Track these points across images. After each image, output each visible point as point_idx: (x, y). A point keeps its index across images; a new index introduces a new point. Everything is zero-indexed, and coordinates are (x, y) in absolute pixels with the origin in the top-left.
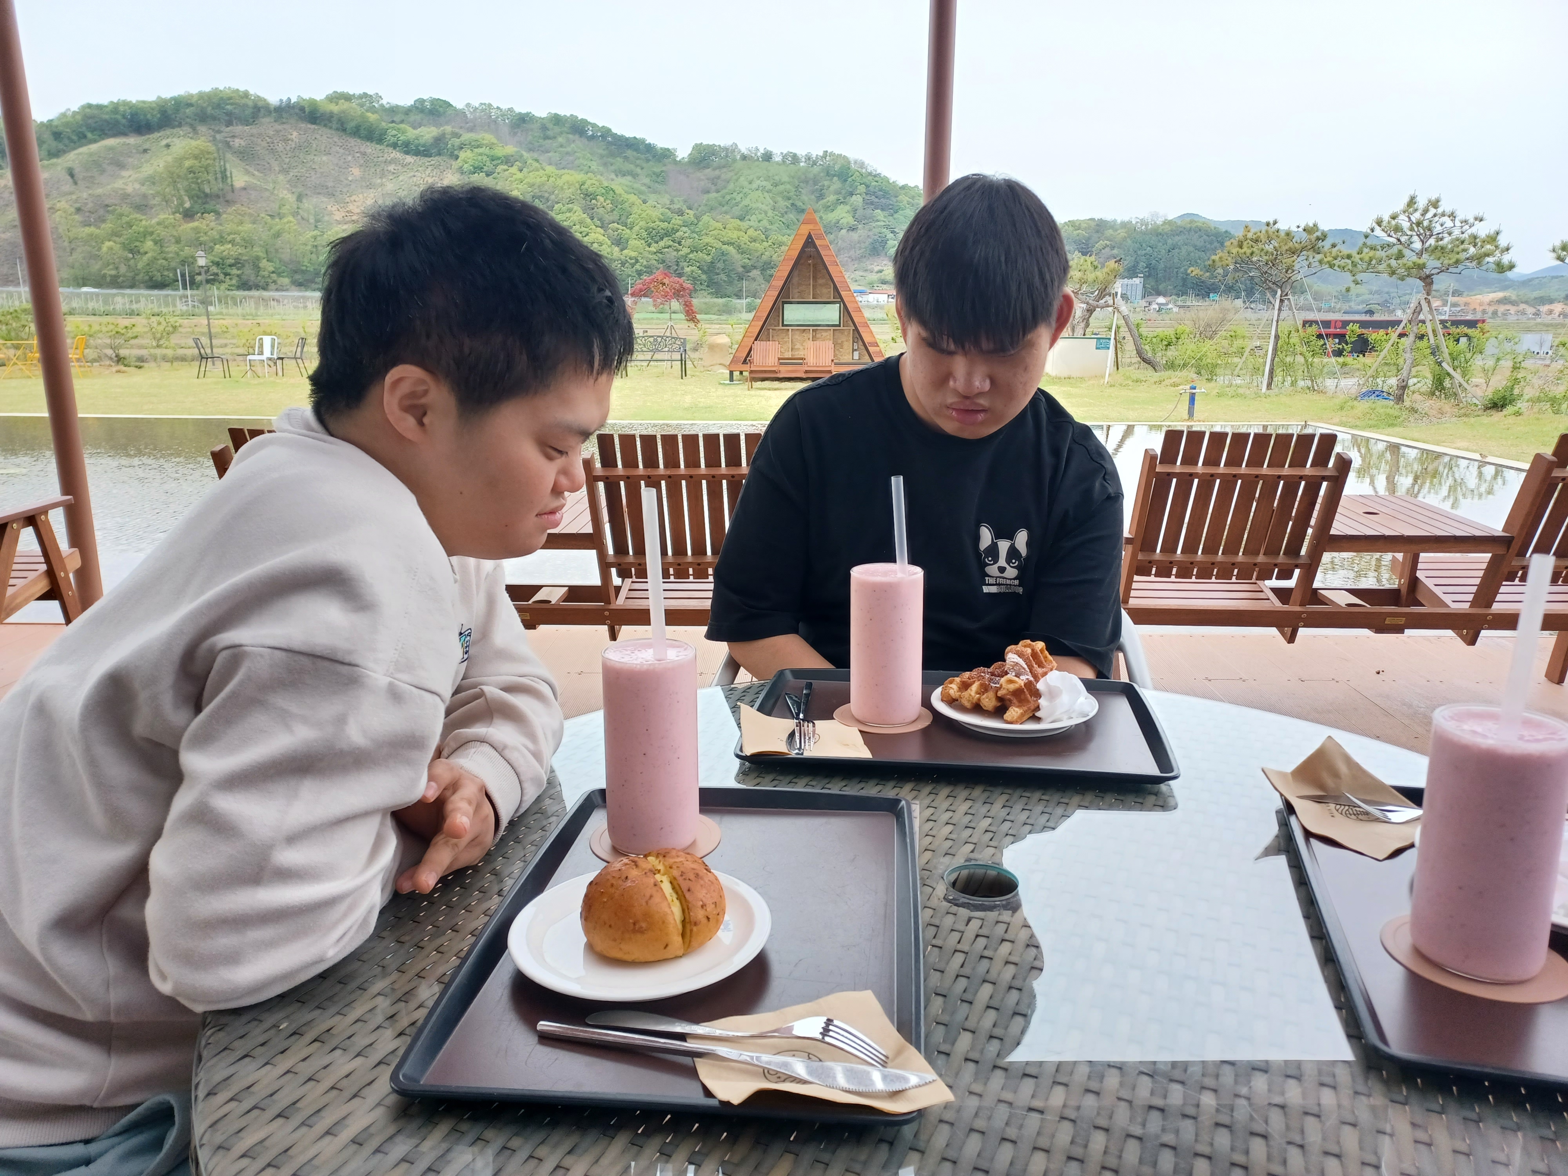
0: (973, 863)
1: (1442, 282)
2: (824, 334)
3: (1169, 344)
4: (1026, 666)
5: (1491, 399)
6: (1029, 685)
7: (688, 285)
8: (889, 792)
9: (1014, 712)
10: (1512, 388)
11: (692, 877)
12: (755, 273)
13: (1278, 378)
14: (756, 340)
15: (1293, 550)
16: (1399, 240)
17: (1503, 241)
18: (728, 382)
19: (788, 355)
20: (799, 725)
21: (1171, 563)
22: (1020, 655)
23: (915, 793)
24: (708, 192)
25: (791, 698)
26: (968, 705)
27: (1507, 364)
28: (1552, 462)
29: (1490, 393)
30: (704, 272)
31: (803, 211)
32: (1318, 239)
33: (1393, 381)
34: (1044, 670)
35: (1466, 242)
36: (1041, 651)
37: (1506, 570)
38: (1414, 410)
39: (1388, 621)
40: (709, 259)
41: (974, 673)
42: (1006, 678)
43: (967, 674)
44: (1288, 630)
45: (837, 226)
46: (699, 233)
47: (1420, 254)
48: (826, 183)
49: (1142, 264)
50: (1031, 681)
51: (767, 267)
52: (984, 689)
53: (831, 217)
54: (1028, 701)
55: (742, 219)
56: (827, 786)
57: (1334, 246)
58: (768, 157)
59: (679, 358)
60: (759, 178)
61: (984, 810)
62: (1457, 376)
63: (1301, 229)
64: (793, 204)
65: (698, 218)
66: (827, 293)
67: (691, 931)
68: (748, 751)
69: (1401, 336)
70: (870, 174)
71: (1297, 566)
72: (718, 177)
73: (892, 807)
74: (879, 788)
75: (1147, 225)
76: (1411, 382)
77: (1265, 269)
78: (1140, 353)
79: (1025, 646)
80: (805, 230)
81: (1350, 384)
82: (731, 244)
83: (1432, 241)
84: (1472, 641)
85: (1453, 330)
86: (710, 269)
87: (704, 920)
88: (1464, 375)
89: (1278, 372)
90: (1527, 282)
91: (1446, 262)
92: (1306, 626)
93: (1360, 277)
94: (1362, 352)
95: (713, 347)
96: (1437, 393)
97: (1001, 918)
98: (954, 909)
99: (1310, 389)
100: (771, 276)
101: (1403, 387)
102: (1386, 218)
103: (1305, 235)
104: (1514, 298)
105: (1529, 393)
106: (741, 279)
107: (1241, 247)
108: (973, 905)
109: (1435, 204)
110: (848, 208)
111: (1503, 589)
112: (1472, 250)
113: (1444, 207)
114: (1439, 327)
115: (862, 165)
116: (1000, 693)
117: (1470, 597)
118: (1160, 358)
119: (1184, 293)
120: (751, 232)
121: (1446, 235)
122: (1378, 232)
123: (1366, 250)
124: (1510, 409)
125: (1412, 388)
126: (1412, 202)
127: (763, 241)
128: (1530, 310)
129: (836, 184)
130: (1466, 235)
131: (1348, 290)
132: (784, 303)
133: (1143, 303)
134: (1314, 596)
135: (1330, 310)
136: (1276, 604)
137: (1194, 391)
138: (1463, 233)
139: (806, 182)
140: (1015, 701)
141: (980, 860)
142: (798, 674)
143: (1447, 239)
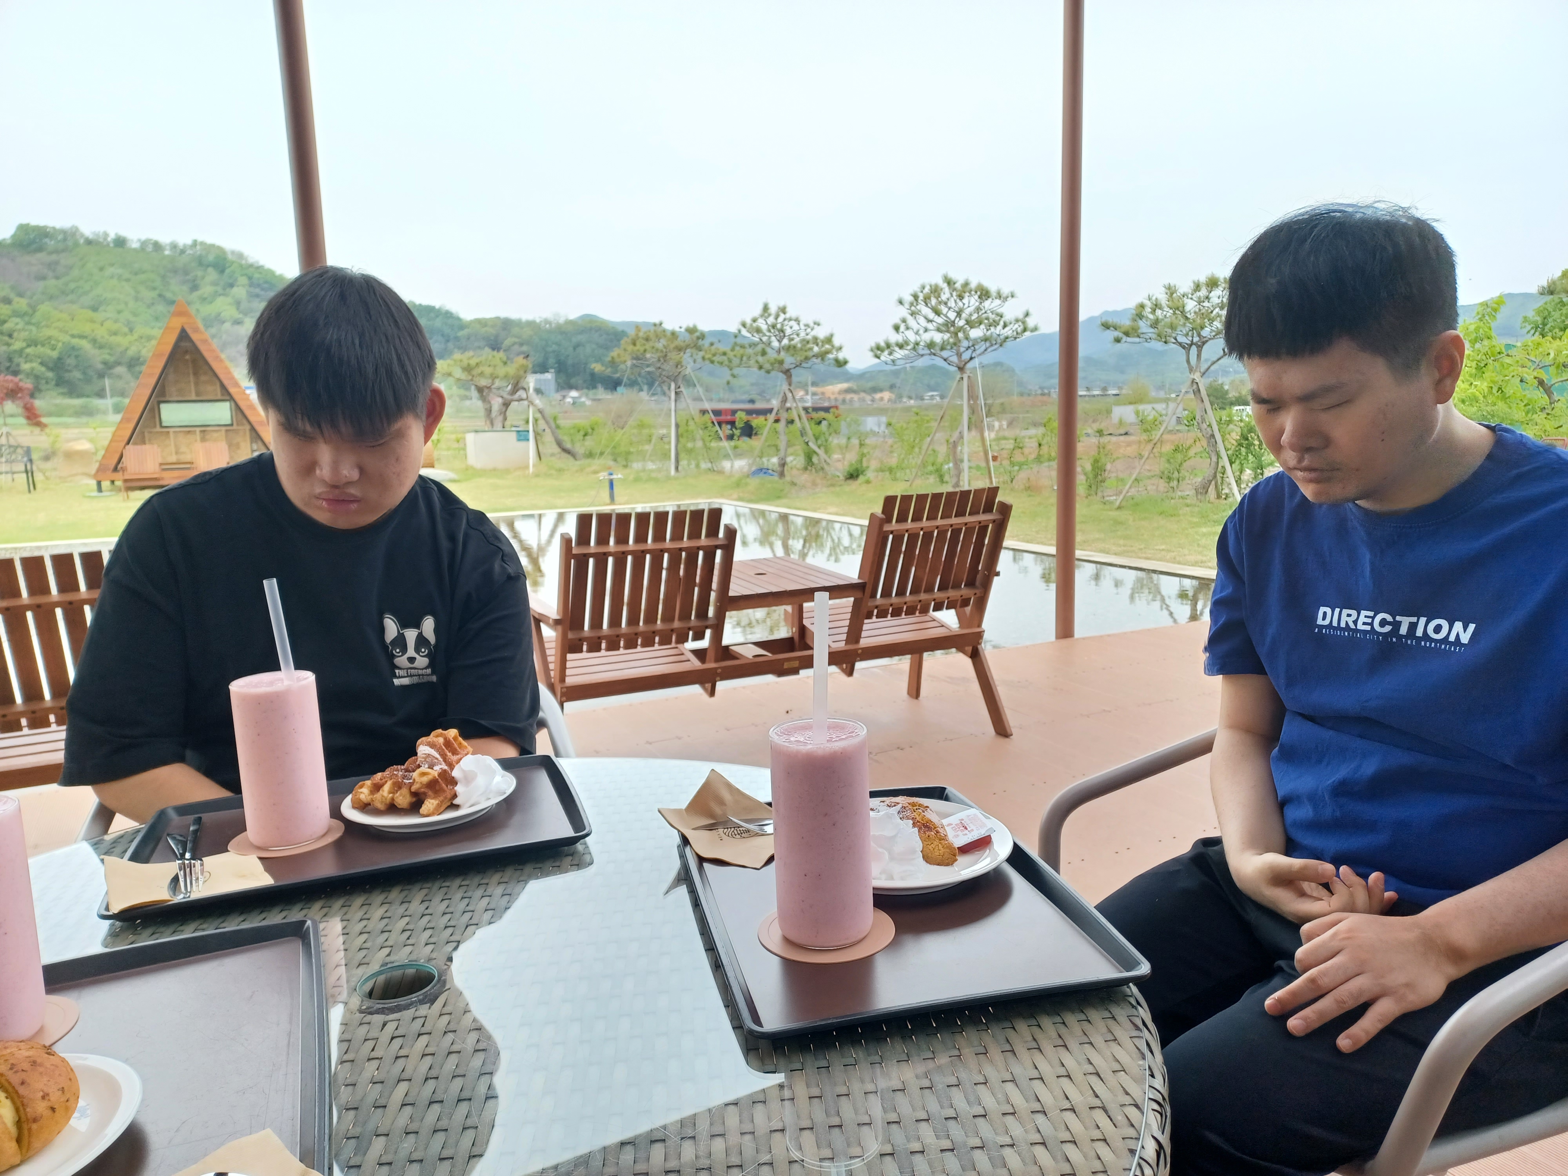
0: (389, 966)
1: (799, 375)
2: (215, 435)
3: (585, 435)
4: (438, 756)
5: (848, 472)
6: (444, 775)
7: (28, 384)
8: (294, 915)
9: (429, 804)
10: (861, 461)
11: (26, 1066)
12: (120, 370)
13: (683, 463)
14: (128, 443)
15: (702, 613)
16: (761, 340)
17: (836, 342)
18: (95, 494)
19: (173, 459)
20: (182, 867)
21: (599, 638)
22: (432, 745)
23: (325, 910)
24: (44, 278)
25: (174, 839)
26: (381, 806)
27: (855, 441)
28: (881, 519)
29: (847, 468)
30: (50, 369)
31: (172, 302)
32: (698, 338)
33: (775, 460)
34: (459, 757)
35: (811, 342)
36: (455, 738)
37: (864, 611)
38: (793, 484)
39: (786, 666)
40: (55, 354)
41: (387, 772)
42: (418, 771)
43: (379, 775)
44: (708, 686)
45: (218, 319)
46: (37, 325)
47: (779, 352)
48: (200, 273)
49: (552, 361)
50: (445, 770)
51: (133, 363)
52: (398, 786)
53: (208, 310)
54: (444, 791)
55: (95, 309)
56: (221, 926)
57: (712, 344)
58: (120, 242)
59: (23, 469)
60: (112, 265)
61: (401, 910)
62: (821, 452)
63: (683, 330)
64: (160, 295)
65: (33, 308)
66: (214, 390)
67: (30, 1130)
68: (115, 909)
69: (777, 421)
70: (251, 266)
71: (707, 627)
72: (57, 263)
73: (298, 931)
74: (284, 914)
75: (550, 323)
76: (789, 459)
77: (658, 365)
78: (559, 444)
79: (437, 736)
80: (177, 323)
81: (741, 464)
82: (82, 337)
83: (785, 341)
84: (850, 672)
85: (815, 415)
86: (58, 366)
87: (49, 1113)
88: (826, 452)
89: (682, 455)
90: (862, 376)
91: (798, 358)
92: (722, 679)
93: (736, 371)
94: (750, 435)
95: (70, 455)
96: (809, 468)
97: (418, 1014)
98: (369, 1018)
99: (711, 470)
100: (140, 373)
101: (783, 465)
102: (748, 321)
103: (687, 335)
104: (855, 388)
105: (874, 464)
106: (101, 376)
107: (634, 344)
108: (387, 1009)
109: (783, 310)
110: (229, 300)
111: (865, 627)
112: (816, 349)
113: (791, 313)
114: (803, 413)
115: (241, 256)
116: (414, 788)
117: (844, 637)
118: (579, 449)
119: (594, 387)
120: (108, 324)
121: (795, 336)
122: (744, 332)
123: (737, 348)
124: (861, 479)
125: (790, 465)
126: (766, 308)
127: (126, 335)
128: (868, 398)
129: (212, 275)
130: (809, 337)
131: (728, 383)
132: (159, 403)
133: (558, 396)
134: (726, 653)
135: (720, 400)
136: (695, 664)
137: (612, 477)
138: (807, 334)
139: (175, 271)
140: (430, 793)
141: (397, 961)
142: (183, 810)
143: (797, 340)
